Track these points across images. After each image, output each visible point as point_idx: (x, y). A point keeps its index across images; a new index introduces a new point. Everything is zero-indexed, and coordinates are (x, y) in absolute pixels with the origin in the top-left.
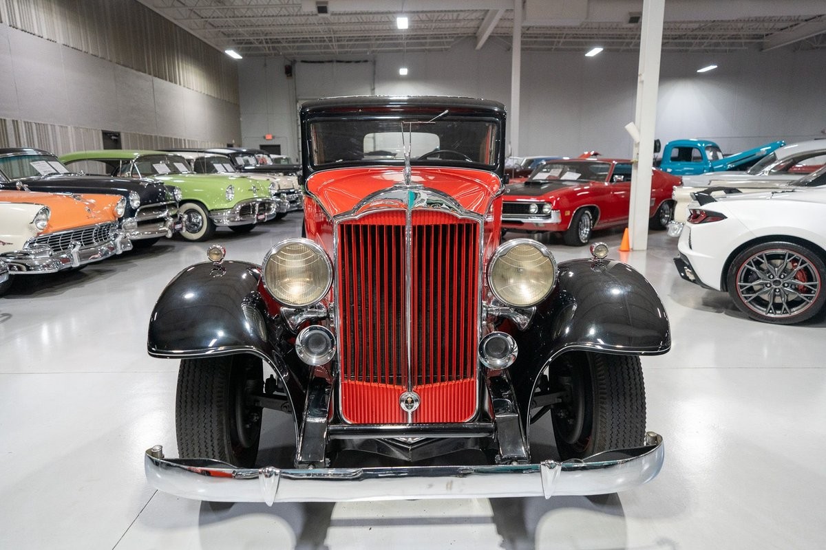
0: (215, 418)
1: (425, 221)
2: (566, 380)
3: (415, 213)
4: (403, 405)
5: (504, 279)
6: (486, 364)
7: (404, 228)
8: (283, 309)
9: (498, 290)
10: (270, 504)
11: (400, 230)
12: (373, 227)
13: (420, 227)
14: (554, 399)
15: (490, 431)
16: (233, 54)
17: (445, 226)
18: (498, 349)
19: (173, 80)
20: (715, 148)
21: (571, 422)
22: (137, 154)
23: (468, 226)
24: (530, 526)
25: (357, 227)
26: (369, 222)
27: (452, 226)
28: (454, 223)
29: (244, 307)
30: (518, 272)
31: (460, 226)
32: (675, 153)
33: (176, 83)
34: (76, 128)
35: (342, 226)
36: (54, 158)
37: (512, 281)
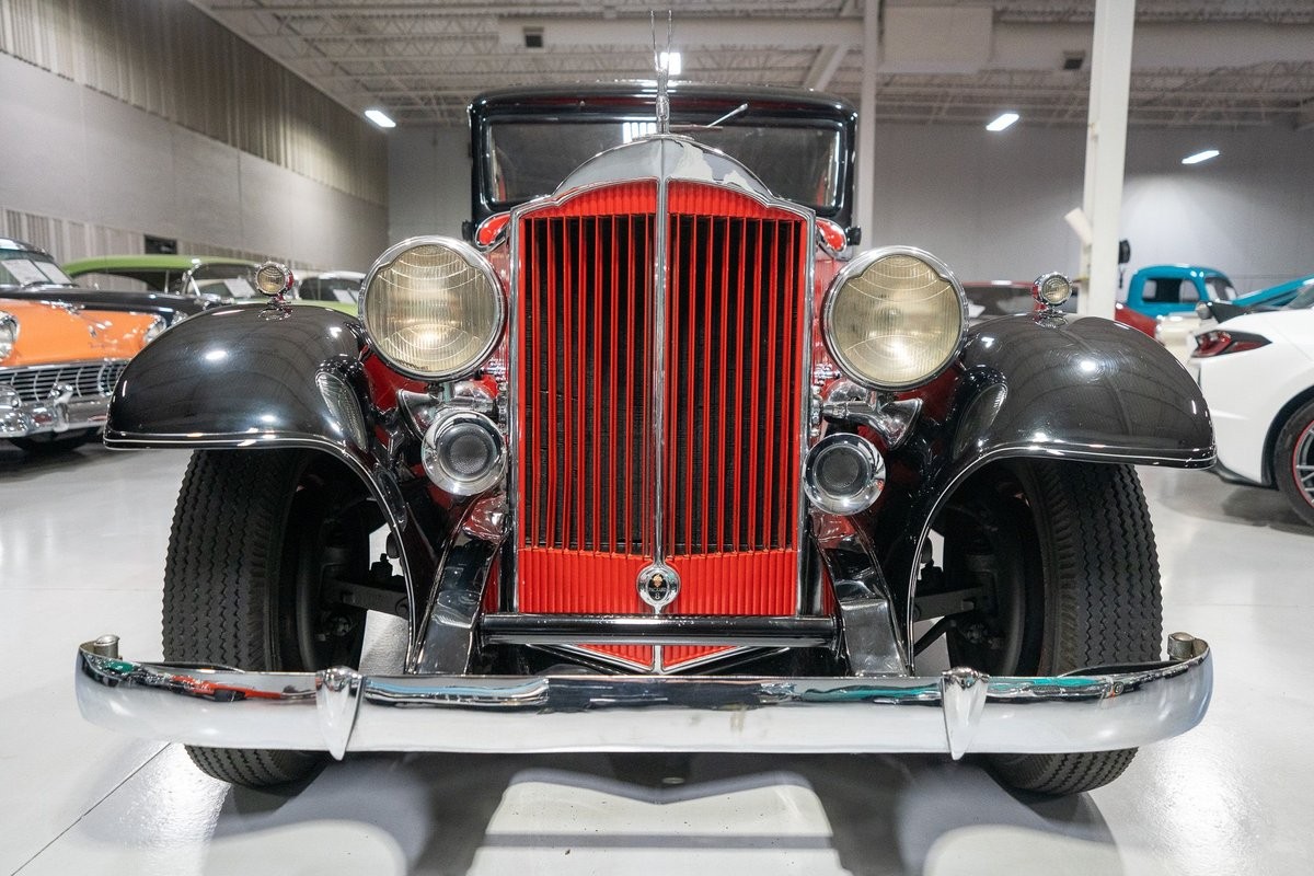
0: (245, 596)
1: (695, 208)
2: (982, 563)
3: (676, 186)
4: (644, 595)
5: (857, 332)
6: (817, 500)
7: (652, 218)
8: (403, 394)
9: (845, 351)
10: (338, 755)
11: (644, 224)
12: (590, 221)
13: (686, 221)
14: (958, 602)
15: (828, 635)
16: (380, 119)
17: (736, 223)
18: (843, 476)
19: (273, 158)
20: (1222, 282)
21: (994, 643)
22: (197, 262)
23: (784, 225)
24: (910, 855)
25: (558, 223)
26: (581, 212)
27: (752, 223)
28: (756, 216)
29: (322, 382)
30: (886, 321)
31: (768, 225)
32: (1150, 289)
33: (279, 163)
34: (100, 229)
35: (527, 223)
36: (47, 258)
37: (873, 335)
